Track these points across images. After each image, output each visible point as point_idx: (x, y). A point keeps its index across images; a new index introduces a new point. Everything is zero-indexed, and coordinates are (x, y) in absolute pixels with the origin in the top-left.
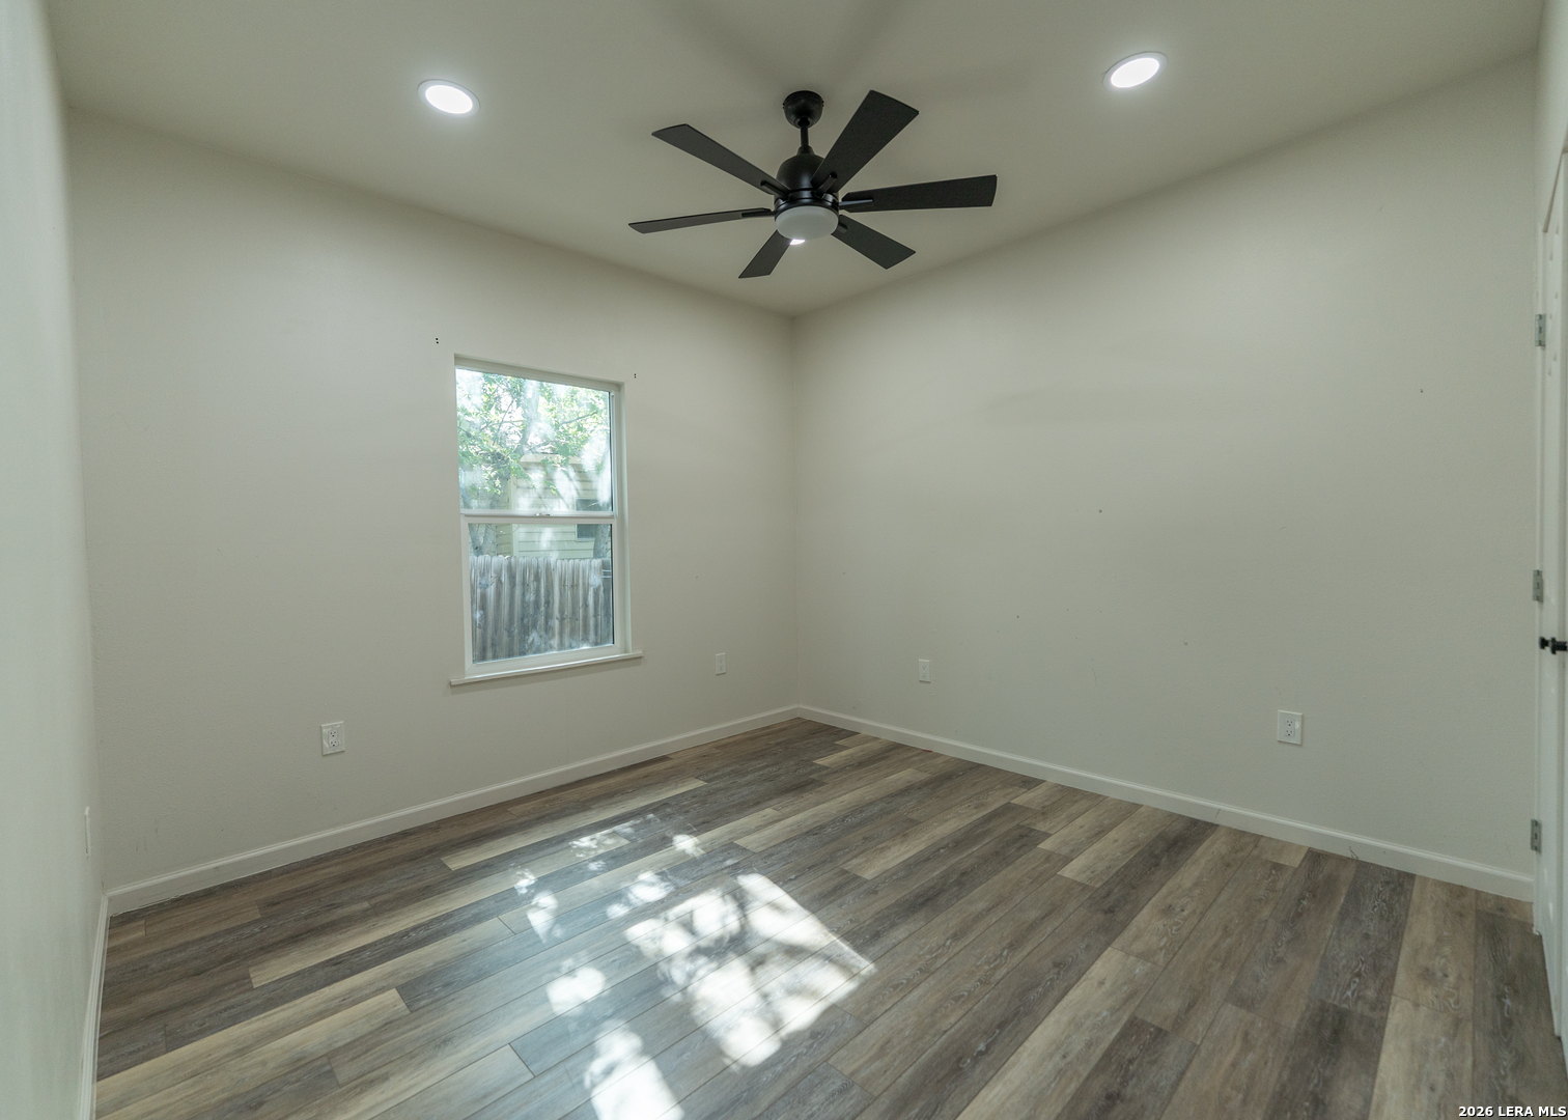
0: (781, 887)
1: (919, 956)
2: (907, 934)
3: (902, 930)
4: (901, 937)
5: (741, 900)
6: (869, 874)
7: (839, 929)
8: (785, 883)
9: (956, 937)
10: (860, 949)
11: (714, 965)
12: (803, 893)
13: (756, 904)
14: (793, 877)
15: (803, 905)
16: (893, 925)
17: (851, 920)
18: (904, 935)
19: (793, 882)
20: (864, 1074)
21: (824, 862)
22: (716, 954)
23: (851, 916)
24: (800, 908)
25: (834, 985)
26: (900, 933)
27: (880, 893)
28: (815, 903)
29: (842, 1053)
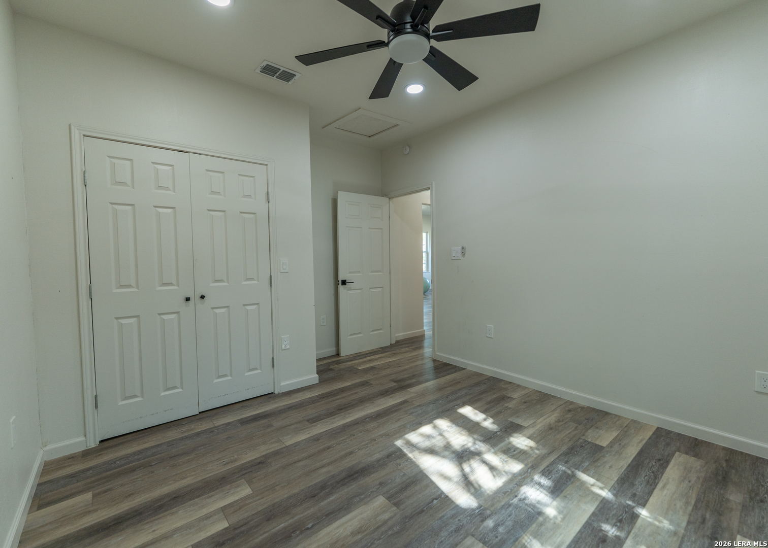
0: (442, 493)
1: (373, 446)
2: (373, 456)
3: (375, 458)
4: (377, 454)
5: (468, 483)
6: (380, 500)
7: (407, 461)
8: (440, 496)
9: (351, 453)
10: (400, 450)
11: (466, 447)
12: (427, 486)
13: (456, 479)
14: (435, 502)
15: (427, 477)
16: (378, 461)
17: (400, 465)
18: (375, 455)
19: (434, 496)
20: (406, 415)
21: (411, 517)
22: (467, 451)
23: (399, 467)
24: (428, 475)
25: (413, 437)
26: (377, 456)
27: (378, 483)
28: (420, 478)
29: (412, 420)
